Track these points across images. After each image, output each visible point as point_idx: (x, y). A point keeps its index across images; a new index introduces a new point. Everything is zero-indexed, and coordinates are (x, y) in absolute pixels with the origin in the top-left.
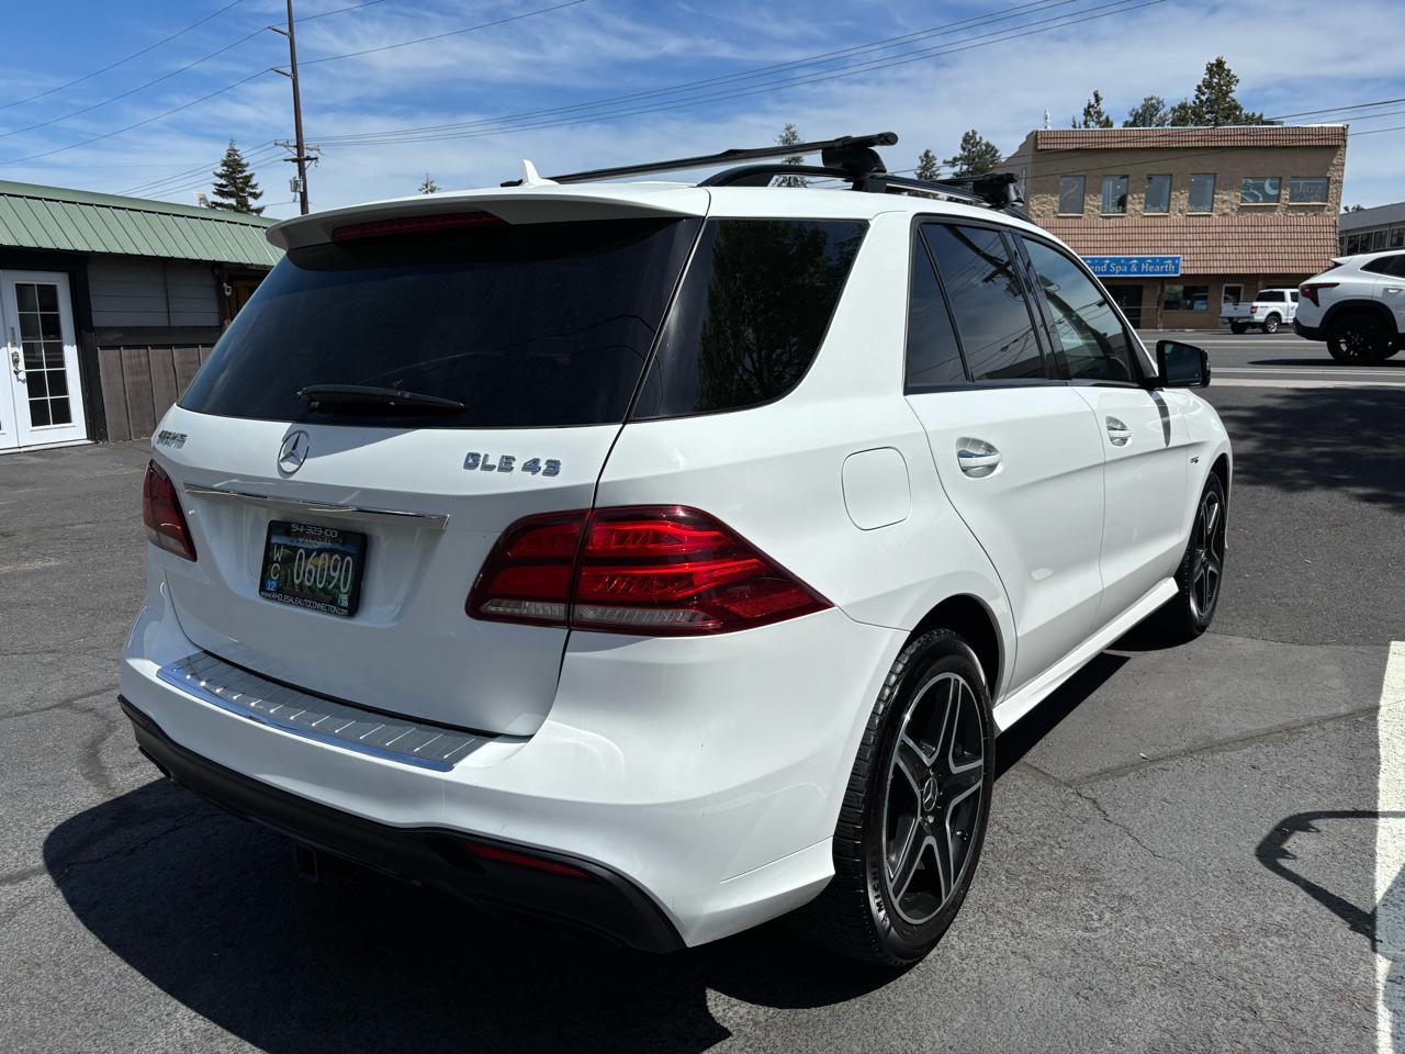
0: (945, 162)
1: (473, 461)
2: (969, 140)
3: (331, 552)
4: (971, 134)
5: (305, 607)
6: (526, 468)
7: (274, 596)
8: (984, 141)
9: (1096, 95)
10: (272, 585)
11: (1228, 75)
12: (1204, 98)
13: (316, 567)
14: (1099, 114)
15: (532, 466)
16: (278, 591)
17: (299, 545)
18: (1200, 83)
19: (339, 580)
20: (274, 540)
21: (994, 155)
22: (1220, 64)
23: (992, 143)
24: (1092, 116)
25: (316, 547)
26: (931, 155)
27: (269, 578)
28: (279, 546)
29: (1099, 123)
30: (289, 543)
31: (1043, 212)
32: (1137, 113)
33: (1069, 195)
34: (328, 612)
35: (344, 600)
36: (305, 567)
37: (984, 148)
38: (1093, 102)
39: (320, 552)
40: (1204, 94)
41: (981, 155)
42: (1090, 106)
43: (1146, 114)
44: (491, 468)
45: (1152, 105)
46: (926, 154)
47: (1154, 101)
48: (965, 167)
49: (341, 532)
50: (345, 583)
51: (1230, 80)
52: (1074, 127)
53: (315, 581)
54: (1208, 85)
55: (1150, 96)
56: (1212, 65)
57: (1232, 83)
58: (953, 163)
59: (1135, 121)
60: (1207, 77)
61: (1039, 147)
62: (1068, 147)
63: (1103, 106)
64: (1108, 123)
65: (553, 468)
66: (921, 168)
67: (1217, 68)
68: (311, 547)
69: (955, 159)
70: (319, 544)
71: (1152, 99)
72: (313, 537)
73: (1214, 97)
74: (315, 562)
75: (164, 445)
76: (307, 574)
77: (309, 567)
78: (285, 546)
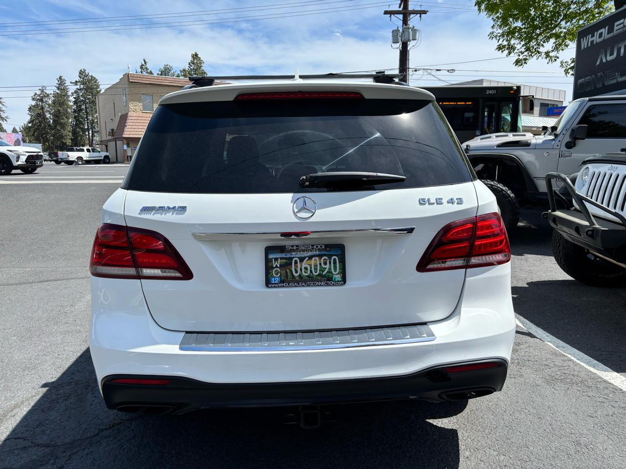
0: (71, 83)
1: (422, 202)
2: (82, 73)
3: (320, 256)
4: (83, 70)
5: (308, 286)
6: (448, 202)
7: (280, 285)
8: (90, 75)
9: (144, 61)
10: (276, 279)
11: (200, 60)
12: (192, 68)
13: (310, 265)
14: (147, 69)
15: (451, 201)
16: (282, 281)
17: (292, 256)
18: (190, 62)
19: (330, 268)
20: (271, 256)
21: (96, 82)
22: (196, 55)
23: (94, 76)
24: (144, 70)
25: (306, 255)
26: (63, 78)
27: (272, 276)
28: (276, 259)
29: (147, 73)
30: (284, 256)
31: (136, 110)
32: (162, 71)
33: (146, 103)
34: (327, 285)
35: (338, 277)
36: (301, 266)
37: (90, 78)
38: (143, 63)
39: (310, 258)
40: (192, 66)
41: (89, 81)
42: (142, 65)
43: (166, 71)
44: (433, 204)
45: (168, 68)
46: (60, 78)
47: (168, 66)
48: (82, 86)
49: (327, 246)
50: (335, 269)
51: (201, 62)
52: (137, 73)
53: (311, 271)
54: (193, 63)
55: (166, 64)
56: (193, 55)
57: (201, 63)
58: (76, 83)
59: (162, 73)
60: (192, 59)
61: (131, 81)
62: (146, 82)
63: (148, 66)
64: (151, 73)
65: (460, 201)
66: (59, 84)
67: (195, 56)
68: (303, 256)
69: (76, 82)
70: (310, 254)
71: (167, 65)
72: (303, 251)
73: (196, 68)
74: (309, 262)
75: (153, 215)
76: (303, 270)
77: (304, 266)
78: (281, 258)
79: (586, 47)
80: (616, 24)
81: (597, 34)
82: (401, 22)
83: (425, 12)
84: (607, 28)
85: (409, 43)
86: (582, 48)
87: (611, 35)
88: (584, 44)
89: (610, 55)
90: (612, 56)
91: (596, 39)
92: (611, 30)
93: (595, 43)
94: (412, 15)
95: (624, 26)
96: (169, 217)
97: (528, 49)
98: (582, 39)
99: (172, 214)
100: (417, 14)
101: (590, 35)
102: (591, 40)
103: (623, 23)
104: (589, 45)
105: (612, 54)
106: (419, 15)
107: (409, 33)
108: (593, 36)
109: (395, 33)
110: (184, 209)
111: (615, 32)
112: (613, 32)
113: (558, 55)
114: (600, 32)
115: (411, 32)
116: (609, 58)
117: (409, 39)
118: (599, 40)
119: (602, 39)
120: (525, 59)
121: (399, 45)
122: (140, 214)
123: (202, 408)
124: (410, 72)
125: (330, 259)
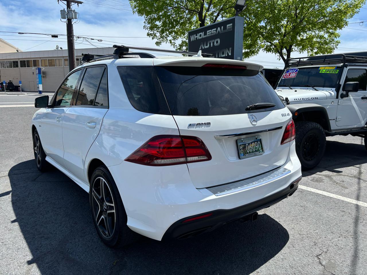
3: (254, 142)
7: (244, 157)
10: (242, 155)
13: (252, 147)
17: (246, 143)
19: (258, 147)
20: (239, 144)
25: (250, 142)
27: (241, 153)
28: (241, 145)
30: (243, 143)
35: (261, 151)
50: (260, 147)
53: (253, 150)
74: (251, 146)
75: (196, 128)
76: (250, 149)
77: (250, 147)
78: (243, 145)
79: (193, 40)
80: (208, 31)
81: (199, 35)
82: (66, 6)
83: (81, 3)
84: (203, 32)
85: (72, 20)
86: (191, 40)
87: (206, 36)
88: (192, 38)
89: (206, 46)
90: (207, 46)
91: (198, 37)
92: (205, 34)
93: (198, 39)
94: (72, 3)
95: (212, 33)
96: (203, 129)
97: (161, 37)
98: (191, 36)
99: (205, 127)
100: (76, 3)
101: (195, 35)
102: (195, 37)
103: (211, 32)
104: (195, 39)
105: (207, 45)
106: (77, 4)
107: (72, 14)
108: (196, 35)
109: (62, 12)
110: (209, 124)
111: (208, 35)
112: (206, 35)
113: (175, 42)
114: (200, 34)
115: (73, 14)
116: (206, 47)
117: (73, 18)
118: (200, 38)
119: (201, 38)
120: (160, 42)
121: (66, 20)
122: (188, 128)
123: (224, 224)
124: (75, 38)
125: (258, 143)
